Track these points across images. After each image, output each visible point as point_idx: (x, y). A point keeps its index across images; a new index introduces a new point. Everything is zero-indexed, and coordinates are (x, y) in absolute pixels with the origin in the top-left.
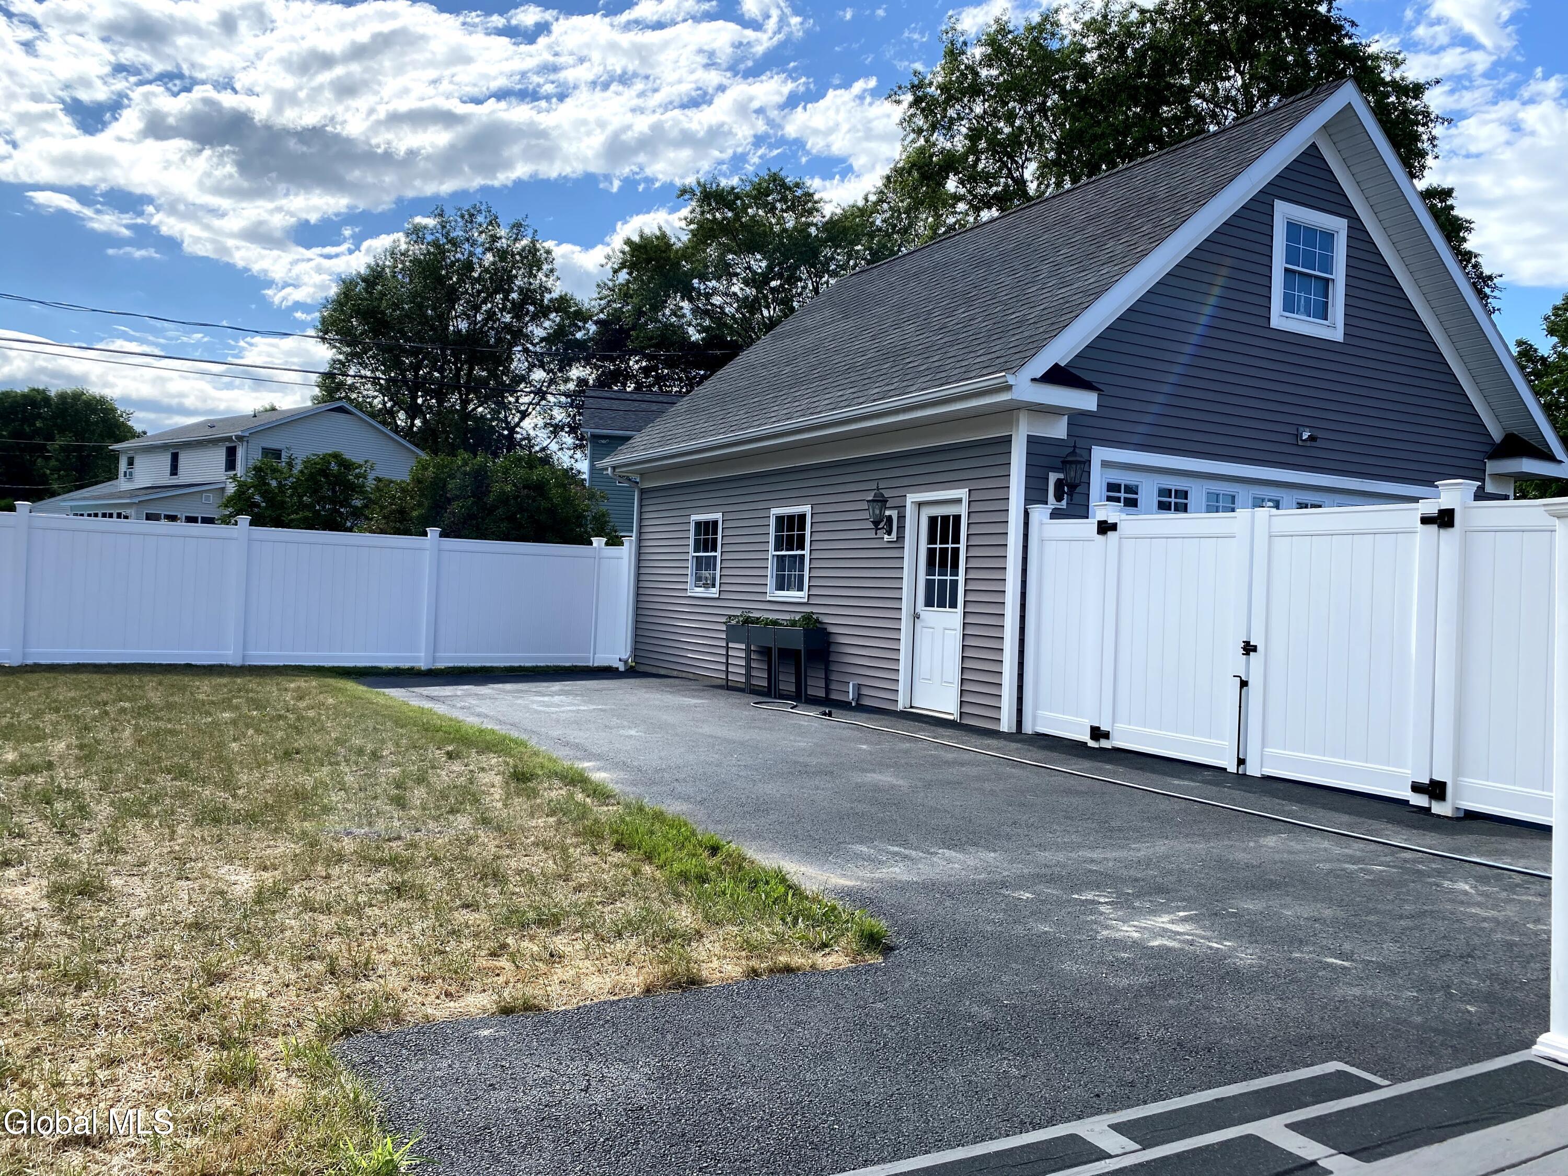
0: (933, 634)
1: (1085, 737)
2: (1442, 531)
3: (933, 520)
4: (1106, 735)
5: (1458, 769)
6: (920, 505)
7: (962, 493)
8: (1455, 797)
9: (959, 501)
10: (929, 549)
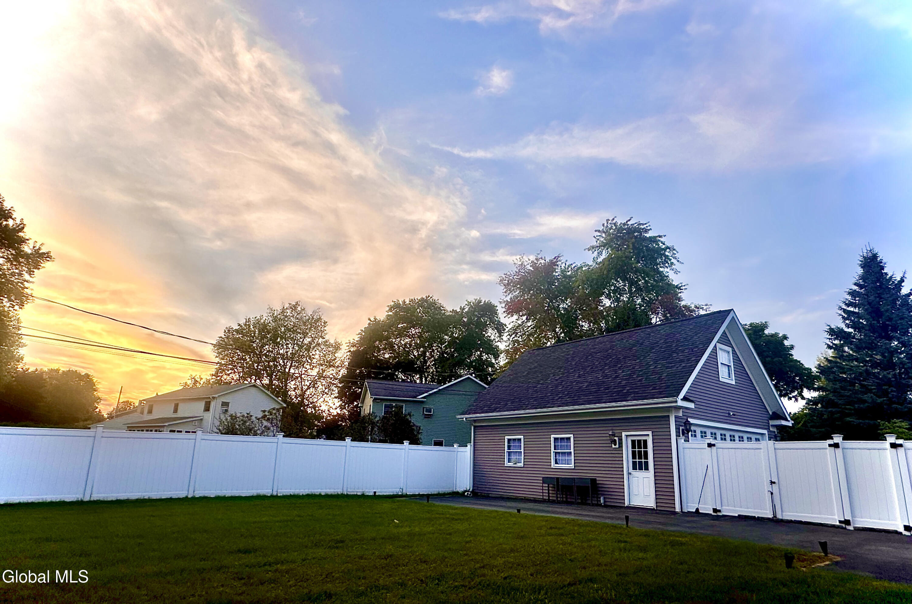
0: (638, 480)
1: (711, 512)
2: (836, 449)
3: (633, 442)
4: (720, 511)
5: (853, 516)
6: (627, 436)
7: (650, 433)
8: (854, 524)
9: (648, 435)
10: (633, 451)
